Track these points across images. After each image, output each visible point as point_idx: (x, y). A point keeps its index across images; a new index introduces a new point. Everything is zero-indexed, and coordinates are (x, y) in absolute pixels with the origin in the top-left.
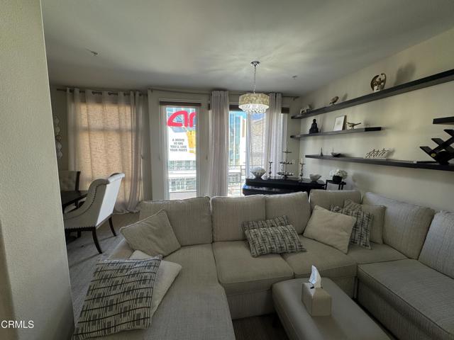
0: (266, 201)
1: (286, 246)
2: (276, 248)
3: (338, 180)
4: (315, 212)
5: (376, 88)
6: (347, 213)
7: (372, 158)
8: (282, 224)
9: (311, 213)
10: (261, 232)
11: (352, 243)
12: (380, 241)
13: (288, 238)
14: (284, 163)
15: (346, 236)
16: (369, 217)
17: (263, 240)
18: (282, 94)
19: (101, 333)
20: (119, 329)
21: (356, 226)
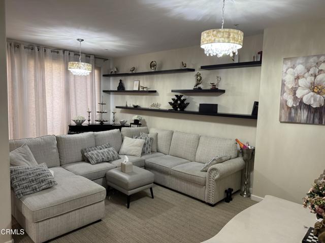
0: (95, 136)
1: (110, 157)
2: (105, 159)
3: (136, 122)
4: (125, 140)
5: (152, 68)
6: (141, 138)
7: (153, 108)
8: (106, 148)
9: (123, 141)
10: (95, 152)
11: (143, 153)
12: (156, 151)
13: (111, 153)
14: (100, 112)
15: (140, 149)
16: (151, 139)
17: (97, 155)
18: (94, 55)
19: (32, 192)
20: (41, 188)
21: (145, 144)
